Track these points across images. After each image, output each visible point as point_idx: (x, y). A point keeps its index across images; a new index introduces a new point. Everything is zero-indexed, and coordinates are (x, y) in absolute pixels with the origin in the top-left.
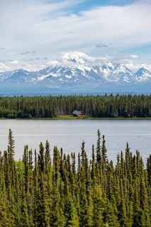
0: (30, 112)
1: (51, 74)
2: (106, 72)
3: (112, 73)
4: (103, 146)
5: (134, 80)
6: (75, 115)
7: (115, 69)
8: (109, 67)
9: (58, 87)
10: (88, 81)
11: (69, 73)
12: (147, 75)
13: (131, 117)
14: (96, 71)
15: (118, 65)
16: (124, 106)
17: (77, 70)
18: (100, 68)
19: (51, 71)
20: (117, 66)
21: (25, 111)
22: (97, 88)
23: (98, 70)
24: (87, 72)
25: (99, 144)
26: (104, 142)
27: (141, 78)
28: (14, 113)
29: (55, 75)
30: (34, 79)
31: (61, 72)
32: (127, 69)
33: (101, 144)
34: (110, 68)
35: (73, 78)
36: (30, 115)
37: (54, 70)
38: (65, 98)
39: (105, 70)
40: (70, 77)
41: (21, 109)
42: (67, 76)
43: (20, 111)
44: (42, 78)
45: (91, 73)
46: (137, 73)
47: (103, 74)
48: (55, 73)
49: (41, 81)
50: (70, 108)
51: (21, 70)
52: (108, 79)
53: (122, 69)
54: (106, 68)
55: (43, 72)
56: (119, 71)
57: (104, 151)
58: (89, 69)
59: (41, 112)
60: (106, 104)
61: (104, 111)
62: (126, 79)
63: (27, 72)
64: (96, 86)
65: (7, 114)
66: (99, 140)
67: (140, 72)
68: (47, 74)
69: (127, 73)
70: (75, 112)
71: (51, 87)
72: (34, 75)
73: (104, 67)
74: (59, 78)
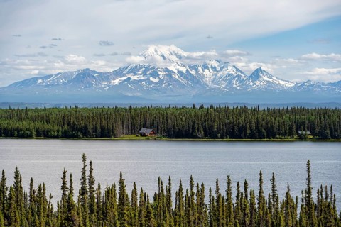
0: (80, 130)
1: (130, 76)
2: (208, 73)
3: (216, 75)
4: (91, 175)
5: (248, 86)
6: (143, 135)
7: (221, 69)
8: (212, 67)
9: (139, 94)
10: (183, 86)
11: (155, 74)
12: (266, 78)
13: (222, 137)
14: (193, 72)
15: (226, 64)
16: (213, 122)
17: (167, 70)
18: (200, 68)
19: (129, 72)
20: (224, 65)
21: (74, 128)
22: (194, 96)
23: (197, 71)
24: (180, 73)
25: (84, 173)
26: (91, 170)
27: (257, 82)
28: (58, 131)
29: (135, 78)
30: (105, 83)
31: (144, 73)
32: (237, 70)
33: (87, 173)
34: (214, 68)
35: (161, 81)
36: (80, 134)
37: (134, 70)
38: (136, 109)
39: (206, 70)
40: (156, 80)
41: (68, 124)
42: (151, 79)
43: (66, 128)
44: (117, 81)
45: (186, 75)
46: (251, 76)
47: (204, 76)
48: (135, 74)
49: (115, 86)
50: (137, 124)
51: (88, 69)
52: (210, 84)
53: (230, 70)
54: (207, 68)
55: (118, 73)
56: (225, 73)
57: (92, 182)
58: (183, 69)
59: (95, 130)
60: (187, 119)
61: (183, 129)
62: (236, 84)
63: (95, 72)
64: (194, 93)
65: (48, 131)
66: (84, 168)
67: (256, 74)
68: (124, 75)
69: (238, 76)
70: (144, 130)
71: (129, 94)
72: (106, 77)
73: (205, 67)
74: (140, 81)
